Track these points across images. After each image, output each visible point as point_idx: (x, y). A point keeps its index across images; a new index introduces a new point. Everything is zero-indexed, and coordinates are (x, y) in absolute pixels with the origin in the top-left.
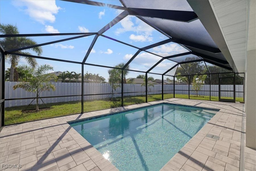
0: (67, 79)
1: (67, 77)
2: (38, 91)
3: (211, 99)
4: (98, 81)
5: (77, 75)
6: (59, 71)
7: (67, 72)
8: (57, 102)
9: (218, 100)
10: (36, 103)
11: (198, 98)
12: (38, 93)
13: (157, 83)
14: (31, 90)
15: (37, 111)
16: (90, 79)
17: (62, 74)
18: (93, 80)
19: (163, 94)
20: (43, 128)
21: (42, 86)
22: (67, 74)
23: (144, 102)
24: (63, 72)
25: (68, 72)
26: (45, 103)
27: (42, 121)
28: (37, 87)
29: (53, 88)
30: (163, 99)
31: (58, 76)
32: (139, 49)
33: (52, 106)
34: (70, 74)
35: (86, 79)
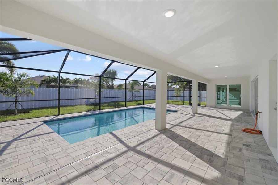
0: (53, 84)
1: (52, 82)
2: (16, 96)
3: (184, 104)
4: (88, 86)
5: (64, 79)
6: (44, 75)
7: (53, 76)
8: (37, 107)
9: (189, 104)
10: (14, 108)
11: (177, 103)
12: (16, 98)
13: (152, 89)
14: (10, 95)
15: (16, 114)
16: (80, 84)
17: (46, 78)
18: (83, 86)
19: (143, 100)
20: (20, 125)
21: (21, 91)
22: (53, 78)
23: (123, 106)
24: (48, 76)
25: (55, 77)
26: (25, 108)
27: (19, 121)
28: (15, 93)
29: (32, 93)
30: (143, 104)
31: (42, 81)
32: (111, 61)
33: (31, 110)
34: (56, 78)
35: (75, 84)
